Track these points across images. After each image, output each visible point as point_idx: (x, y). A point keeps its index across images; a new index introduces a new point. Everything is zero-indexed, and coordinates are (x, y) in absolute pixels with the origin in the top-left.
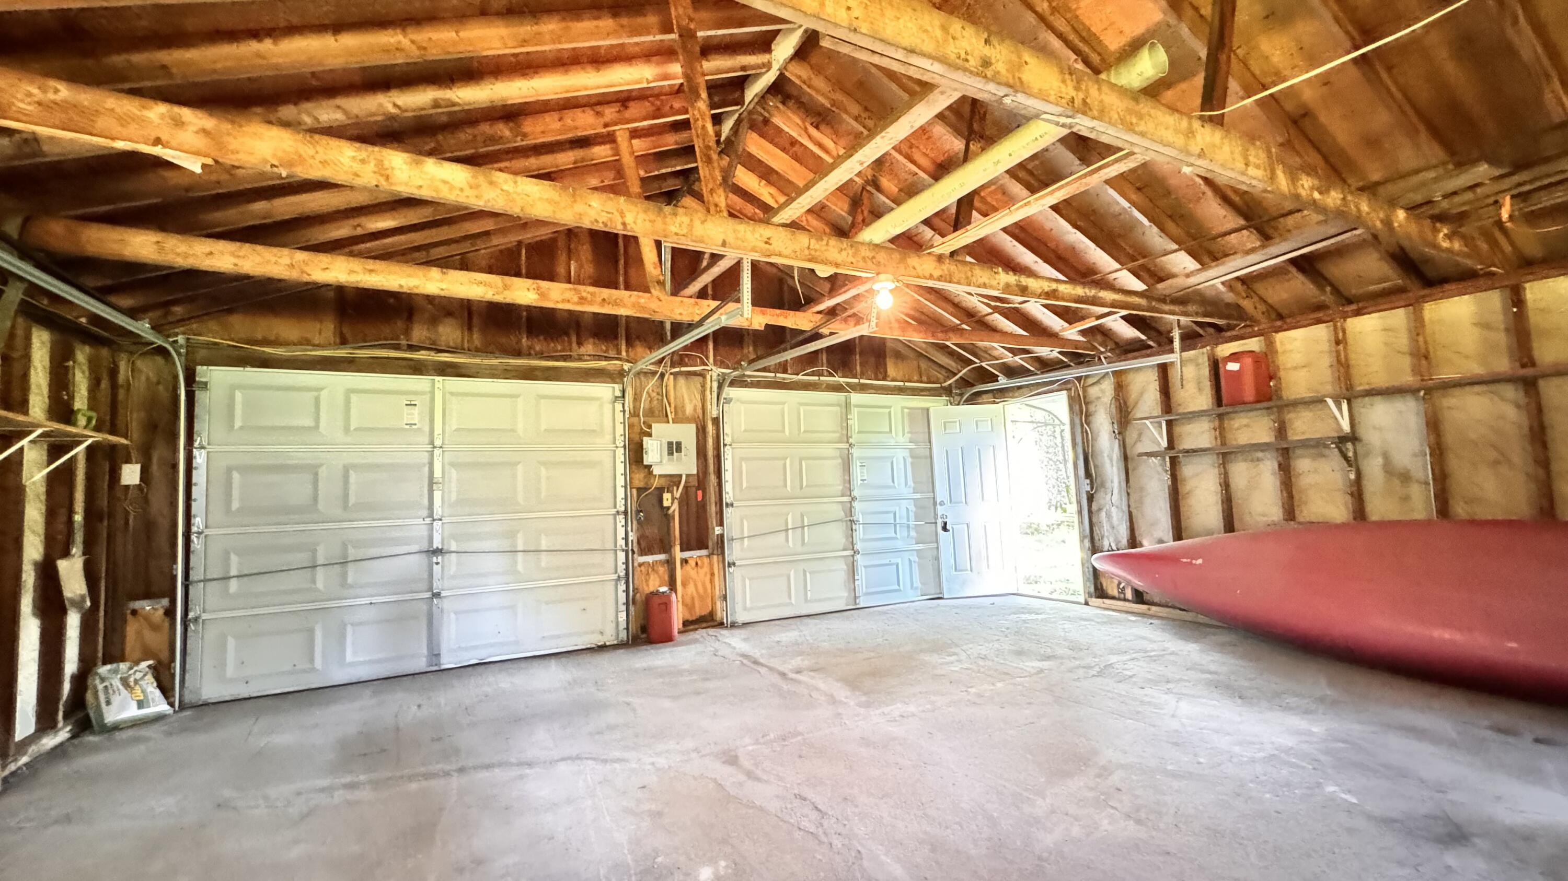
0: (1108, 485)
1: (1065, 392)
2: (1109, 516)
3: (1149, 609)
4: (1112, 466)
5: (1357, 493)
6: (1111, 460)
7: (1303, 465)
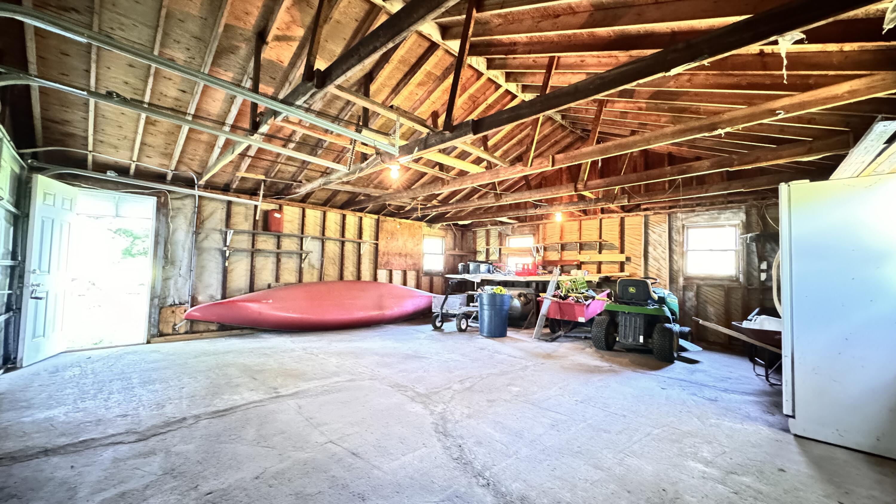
0: (178, 263)
1: (155, 198)
2: (176, 283)
3: (201, 335)
4: (184, 252)
5: (301, 272)
6: (184, 248)
7: (284, 260)
